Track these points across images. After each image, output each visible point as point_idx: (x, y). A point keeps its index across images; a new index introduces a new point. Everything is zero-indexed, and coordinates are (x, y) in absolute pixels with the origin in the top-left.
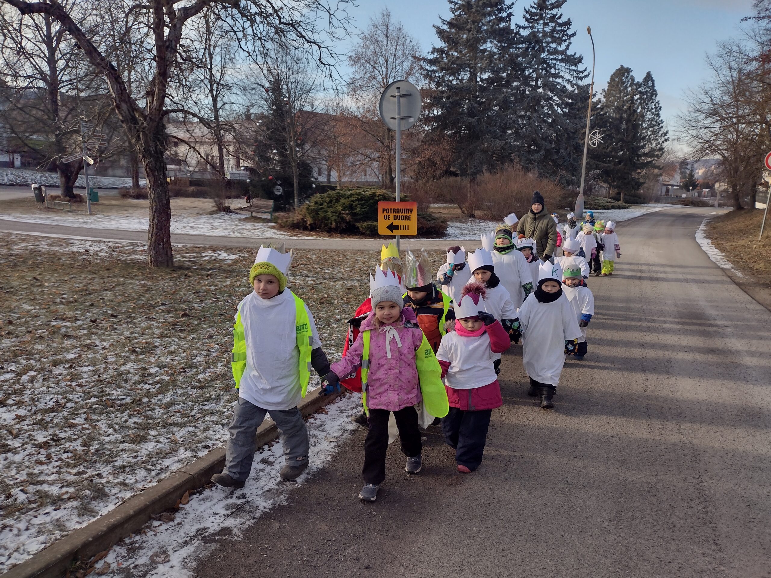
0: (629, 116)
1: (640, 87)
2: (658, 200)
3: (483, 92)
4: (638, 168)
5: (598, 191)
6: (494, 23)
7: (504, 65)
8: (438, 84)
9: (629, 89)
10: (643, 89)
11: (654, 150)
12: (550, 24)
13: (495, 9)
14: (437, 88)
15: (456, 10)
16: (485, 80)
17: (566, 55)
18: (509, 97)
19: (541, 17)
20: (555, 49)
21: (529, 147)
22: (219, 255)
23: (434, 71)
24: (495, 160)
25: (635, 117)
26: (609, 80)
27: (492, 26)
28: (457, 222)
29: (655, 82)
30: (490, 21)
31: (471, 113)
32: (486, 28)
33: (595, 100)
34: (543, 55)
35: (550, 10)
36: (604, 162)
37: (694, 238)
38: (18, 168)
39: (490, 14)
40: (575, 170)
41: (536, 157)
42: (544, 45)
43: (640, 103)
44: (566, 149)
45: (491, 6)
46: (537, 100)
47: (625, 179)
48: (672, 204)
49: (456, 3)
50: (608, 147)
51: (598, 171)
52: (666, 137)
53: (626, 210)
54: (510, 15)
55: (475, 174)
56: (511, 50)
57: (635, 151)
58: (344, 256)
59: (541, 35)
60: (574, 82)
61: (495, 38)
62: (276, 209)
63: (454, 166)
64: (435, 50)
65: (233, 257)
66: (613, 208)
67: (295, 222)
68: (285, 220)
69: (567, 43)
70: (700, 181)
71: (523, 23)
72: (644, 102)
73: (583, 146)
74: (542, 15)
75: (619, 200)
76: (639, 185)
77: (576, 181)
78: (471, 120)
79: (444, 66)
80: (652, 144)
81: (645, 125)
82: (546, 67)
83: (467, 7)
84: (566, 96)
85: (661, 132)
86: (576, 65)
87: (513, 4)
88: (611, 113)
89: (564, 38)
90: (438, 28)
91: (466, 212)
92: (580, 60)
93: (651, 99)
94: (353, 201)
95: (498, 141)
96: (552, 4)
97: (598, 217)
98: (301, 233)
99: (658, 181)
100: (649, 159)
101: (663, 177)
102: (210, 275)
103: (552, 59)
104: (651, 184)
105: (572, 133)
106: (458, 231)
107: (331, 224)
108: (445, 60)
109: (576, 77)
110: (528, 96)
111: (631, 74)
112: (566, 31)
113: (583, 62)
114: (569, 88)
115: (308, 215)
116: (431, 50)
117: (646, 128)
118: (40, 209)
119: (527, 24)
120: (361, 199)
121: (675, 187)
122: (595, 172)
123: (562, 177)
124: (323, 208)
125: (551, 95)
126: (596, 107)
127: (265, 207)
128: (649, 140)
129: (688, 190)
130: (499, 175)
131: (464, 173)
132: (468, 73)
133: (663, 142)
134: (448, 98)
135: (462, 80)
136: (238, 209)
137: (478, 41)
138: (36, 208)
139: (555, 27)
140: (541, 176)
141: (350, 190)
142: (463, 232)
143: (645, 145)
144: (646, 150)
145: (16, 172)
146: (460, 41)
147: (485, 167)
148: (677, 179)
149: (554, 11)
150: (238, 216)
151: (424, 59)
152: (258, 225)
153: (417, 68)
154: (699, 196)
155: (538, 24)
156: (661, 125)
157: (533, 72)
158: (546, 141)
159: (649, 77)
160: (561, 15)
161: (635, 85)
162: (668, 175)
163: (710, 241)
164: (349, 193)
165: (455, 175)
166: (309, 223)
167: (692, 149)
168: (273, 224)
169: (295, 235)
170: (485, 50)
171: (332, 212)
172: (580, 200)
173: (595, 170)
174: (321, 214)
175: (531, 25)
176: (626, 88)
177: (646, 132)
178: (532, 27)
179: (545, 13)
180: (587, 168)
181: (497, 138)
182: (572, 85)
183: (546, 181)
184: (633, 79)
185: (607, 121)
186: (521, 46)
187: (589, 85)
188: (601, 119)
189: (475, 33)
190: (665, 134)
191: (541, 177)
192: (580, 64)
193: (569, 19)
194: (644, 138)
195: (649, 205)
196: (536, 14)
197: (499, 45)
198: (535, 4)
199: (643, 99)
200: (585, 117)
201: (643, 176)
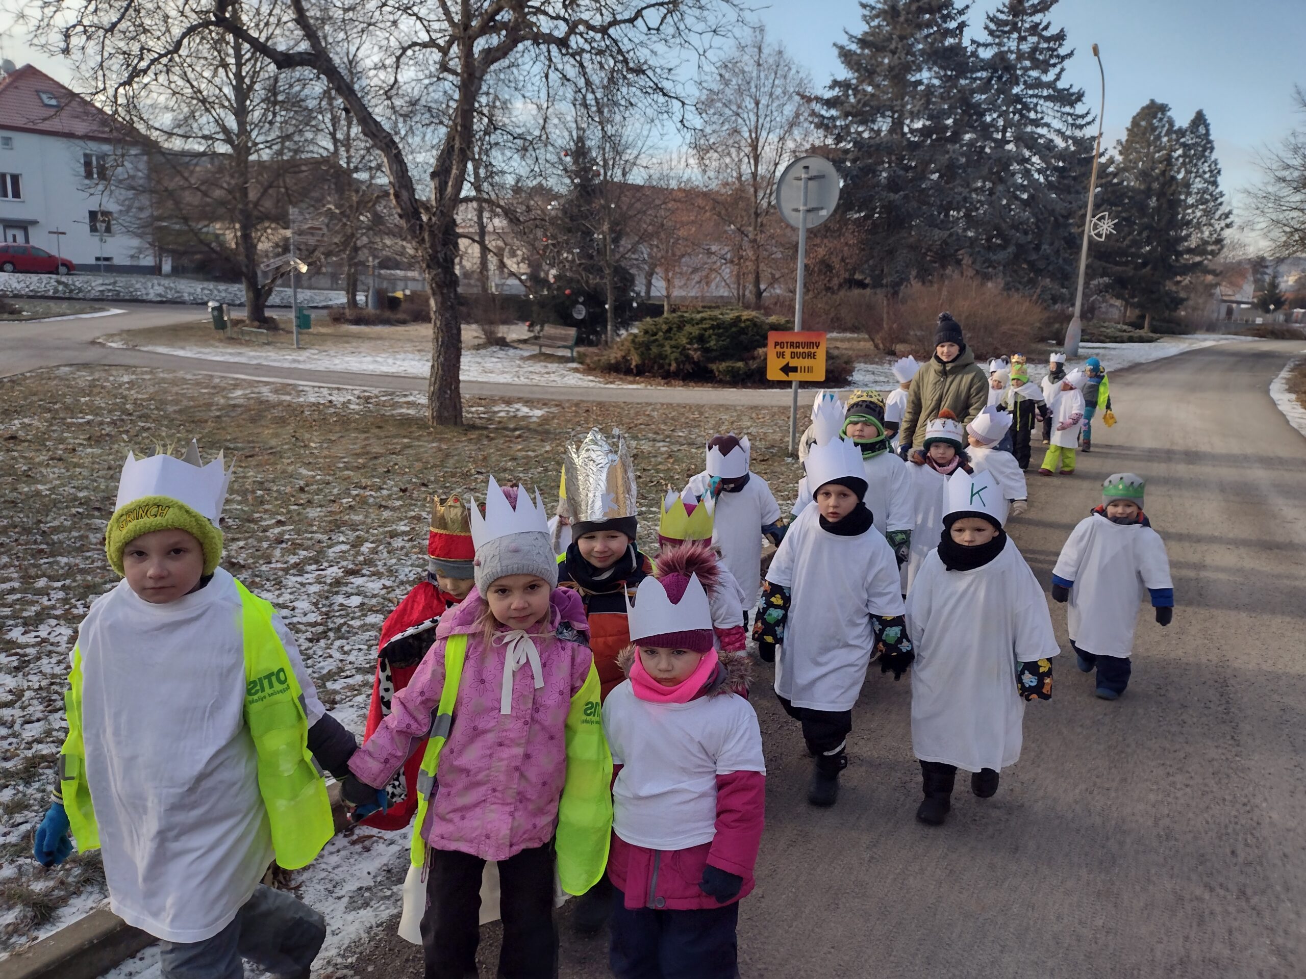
0: (1163, 186)
1: (1183, 136)
2: (1211, 328)
3: (913, 150)
4: (1176, 274)
5: (1106, 313)
6: (935, 39)
7: (950, 107)
8: (839, 139)
9: (1165, 139)
10: (1188, 139)
11: (1206, 243)
12: (1029, 38)
13: (938, 15)
14: (837, 144)
15: (873, 18)
16: (917, 130)
17: (1055, 89)
18: (958, 160)
19: (1015, 28)
20: (1037, 79)
21: (989, 240)
22: (518, 410)
23: (833, 118)
24: (931, 262)
25: (1173, 187)
26: (1129, 125)
27: (932, 44)
28: (865, 363)
29: (1211, 127)
30: (927, 36)
31: (893, 185)
32: (921, 46)
33: (1103, 160)
34: (1016, 90)
35: (1031, 15)
36: (1117, 264)
37: (1267, 392)
38: (167, 276)
39: (929, 25)
40: (1066, 277)
41: (1001, 256)
42: (1019, 72)
43: (1184, 164)
44: (1052, 244)
45: (931, 11)
46: (1004, 162)
47: (1152, 292)
48: (1236, 334)
49: (873, 8)
50: (1124, 239)
51: (1106, 279)
52: (1228, 221)
53: (1153, 344)
54: (962, 26)
55: (896, 285)
56: (963, 82)
57: (1172, 246)
58: (701, 414)
59: (1013, 56)
60: (1068, 133)
61: (935, 63)
62: (579, 341)
63: (862, 272)
64: (835, 84)
65: (538, 413)
66: (1131, 340)
67: (613, 361)
68: (596, 358)
69: (1057, 70)
70: (1289, 296)
71: (984, 37)
72: (1191, 162)
73: (1082, 239)
74: (1016, 24)
75: (1142, 327)
76: (1177, 302)
77: (1068, 296)
78: (892, 196)
79: (849, 109)
80: (1202, 232)
81: (1190, 201)
82: (1021, 110)
83: (891, 13)
84: (1053, 157)
85: (1219, 213)
86: (1072, 104)
87: (967, 7)
88: (1131, 182)
89: (1052, 61)
90: (841, 48)
91: (881, 346)
92: (1080, 97)
93: (1204, 156)
94: (705, 330)
95: (937, 231)
96: (1033, 6)
97: (1104, 355)
98: (621, 379)
99: (1212, 295)
100: (1198, 259)
101: (1223, 288)
102: (519, 437)
103: (1031, 96)
104: (1201, 301)
105: (1063, 216)
106: (869, 378)
107: (670, 365)
108: (852, 99)
109: (1072, 125)
110: (989, 157)
111: (1169, 114)
112: (1056, 50)
113: (1084, 99)
114: (1060, 143)
115: (633, 351)
116: (829, 82)
117: (1192, 206)
118: (221, 341)
119: (990, 39)
120: (718, 326)
121: (1243, 306)
122: (1101, 280)
123: (1045, 289)
124: (656, 340)
125: (1027, 153)
126: (1104, 171)
127: (564, 339)
128: (1198, 226)
129: (1268, 311)
130: (936, 286)
131: (877, 284)
132: (889, 120)
133: (1222, 229)
134: (854, 161)
135: (879, 131)
136: (514, 341)
137: (907, 68)
138: (213, 338)
139: (1038, 43)
140: (1008, 287)
141: (699, 312)
142: (877, 378)
143: (1189, 235)
144: (1193, 243)
145: (166, 282)
146: (878, 70)
147: (914, 273)
148: (1247, 292)
149: (1037, 18)
150: (518, 352)
151: (818, 99)
152: (553, 367)
153: (806, 114)
154: (1286, 321)
155: (1009, 38)
156: (1220, 200)
157: (999, 117)
158: (1017, 230)
159: (1200, 119)
160: (1049, 24)
161: (1175, 132)
162: (1232, 284)
163: (1293, 396)
164: (699, 316)
165: (861, 285)
166: (634, 363)
167: (1270, 243)
168: (575, 365)
169: (611, 383)
170: (920, 82)
171: (672, 347)
172: (1074, 328)
173: (1102, 277)
174: (655, 350)
175: (997, 40)
176: (1159, 137)
177: (1193, 212)
178: (1000, 45)
179: (1022, 21)
180: (1086, 274)
181: (936, 226)
182: (1065, 138)
183: (1016, 296)
184: (1171, 123)
185: (1124, 195)
186: (979, 74)
187: (1093, 138)
188: (1114, 192)
189: (903, 56)
190: (1227, 215)
191: (1010, 289)
192: (1079, 104)
193: (1062, 30)
194: (1188, 223)
195: (1196, 336)
196: (1006, 23)
197: (942, 73)
198: (1004, 6)
199: (1188, 156)
200: (1086, 189)
201: (1186, 286)
